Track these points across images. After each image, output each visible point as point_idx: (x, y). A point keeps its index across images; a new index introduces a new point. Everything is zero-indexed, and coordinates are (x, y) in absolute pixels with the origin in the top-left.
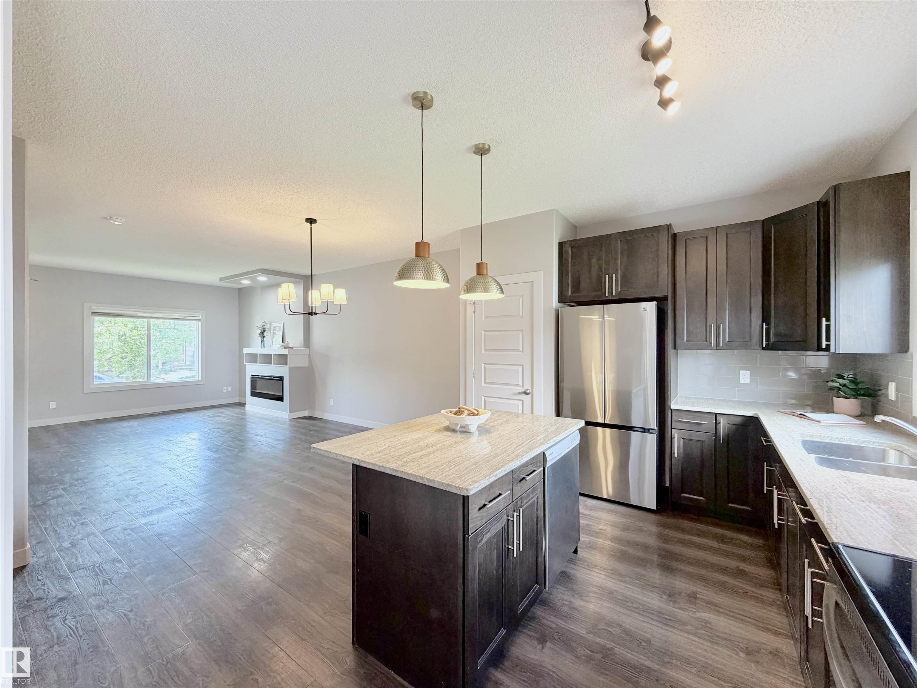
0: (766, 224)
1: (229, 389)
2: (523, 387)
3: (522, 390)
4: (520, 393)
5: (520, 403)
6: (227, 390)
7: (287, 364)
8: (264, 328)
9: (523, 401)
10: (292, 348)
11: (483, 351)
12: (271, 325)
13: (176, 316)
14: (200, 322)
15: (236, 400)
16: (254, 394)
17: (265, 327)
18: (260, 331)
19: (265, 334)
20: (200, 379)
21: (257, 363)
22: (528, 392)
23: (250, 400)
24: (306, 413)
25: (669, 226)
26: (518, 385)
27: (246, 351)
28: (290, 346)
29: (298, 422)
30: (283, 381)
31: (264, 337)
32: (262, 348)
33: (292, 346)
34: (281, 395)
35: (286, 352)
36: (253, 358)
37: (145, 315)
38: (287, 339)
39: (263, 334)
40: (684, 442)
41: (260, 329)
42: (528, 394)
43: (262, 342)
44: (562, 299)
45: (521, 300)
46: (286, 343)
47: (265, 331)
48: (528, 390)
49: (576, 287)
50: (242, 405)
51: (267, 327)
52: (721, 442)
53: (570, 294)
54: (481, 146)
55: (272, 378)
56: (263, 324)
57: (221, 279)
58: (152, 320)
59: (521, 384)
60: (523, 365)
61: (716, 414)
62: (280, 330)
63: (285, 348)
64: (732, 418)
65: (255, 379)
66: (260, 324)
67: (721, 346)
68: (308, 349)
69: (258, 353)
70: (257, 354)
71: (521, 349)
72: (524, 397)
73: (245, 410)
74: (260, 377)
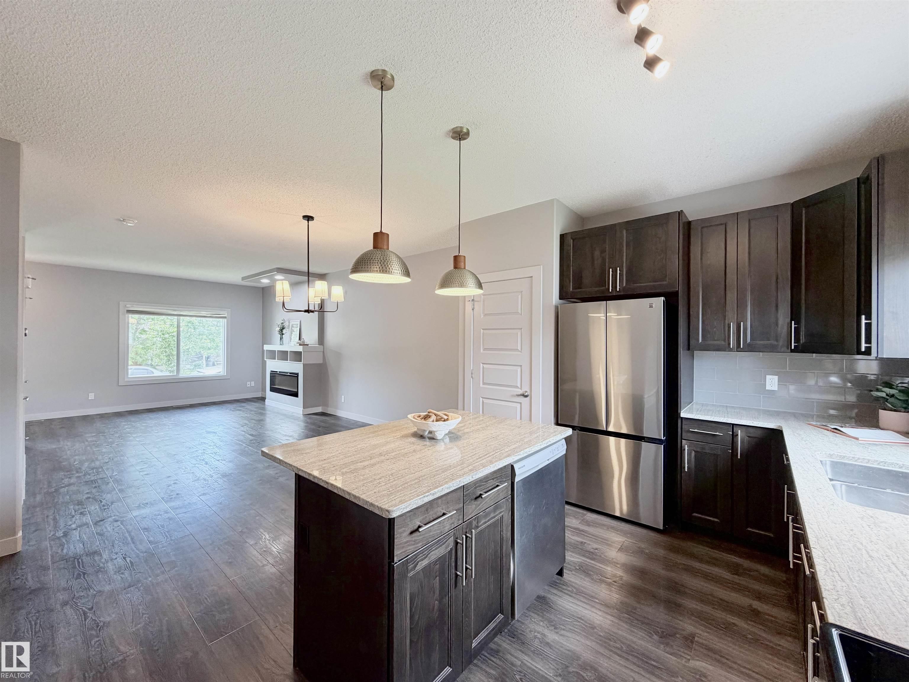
0: (796, 207)
1: (253, 384)
2: (521, 389)
3: (521, 392)
4: (518, 395)
5: (518, 406)
6: (251, 385)
7: (301, 361)
8: (283, 326)
9: (521, 403)
10: (307, 345)
11: (482, 351)
12: (289, 322)
13: (204, 313)
14: (226, 320)
15: (259, 395)
16: (273, 390)
17: (284, 324)
18: (279, 329)
19: (284, 331)
20: (225, 374)
21: (275, 359)
22: (526, 394)
23: (269, 395)
24: (319, 410)
25: (680, 213)
26: (517, 387)
27: (266, 347)
28: (305, 343)
29: (310, 418)
30: (298, 377)
31: (283, 334)
32: (281, 345)
33: (307, 343)
34: (296, 391)
35: (300, 349)
36: (272, 355)
37: (175, 313)
38: (303, 336)
39: (282, 331)
40: (695, 456)
41: (279, 326)
42: (526, 396)
43: (281, 339)
44: (563, 296)
45: (520, 297)
46: (302, 340)
47: (283, 328)
48: (526, 392)
49: (579, 282)
50: (263, 399)
51: (286, 324)
52: (739, 457)
53: (571, 290)
54: (459, 129)
55: (289, 374)
56: (282, 321)
57: (243, 279)
58: (182, 318)
59: (519, 385)
60: (521, 366)
61: (733, 425)
62: (297, 327)
63: (300, 345)
64: (751, 430)
65: (274, 375)
66: (279, 323)
67: (742, 347)
68: (322, 347)
69: (277, 350)
70: (275, 351)
71: (519, 348)
72: (522, 399)
73: (264, 404)
74: (278, 373)
